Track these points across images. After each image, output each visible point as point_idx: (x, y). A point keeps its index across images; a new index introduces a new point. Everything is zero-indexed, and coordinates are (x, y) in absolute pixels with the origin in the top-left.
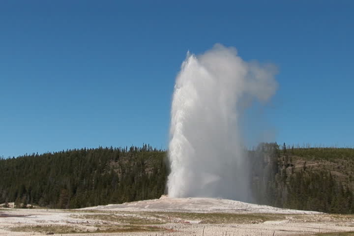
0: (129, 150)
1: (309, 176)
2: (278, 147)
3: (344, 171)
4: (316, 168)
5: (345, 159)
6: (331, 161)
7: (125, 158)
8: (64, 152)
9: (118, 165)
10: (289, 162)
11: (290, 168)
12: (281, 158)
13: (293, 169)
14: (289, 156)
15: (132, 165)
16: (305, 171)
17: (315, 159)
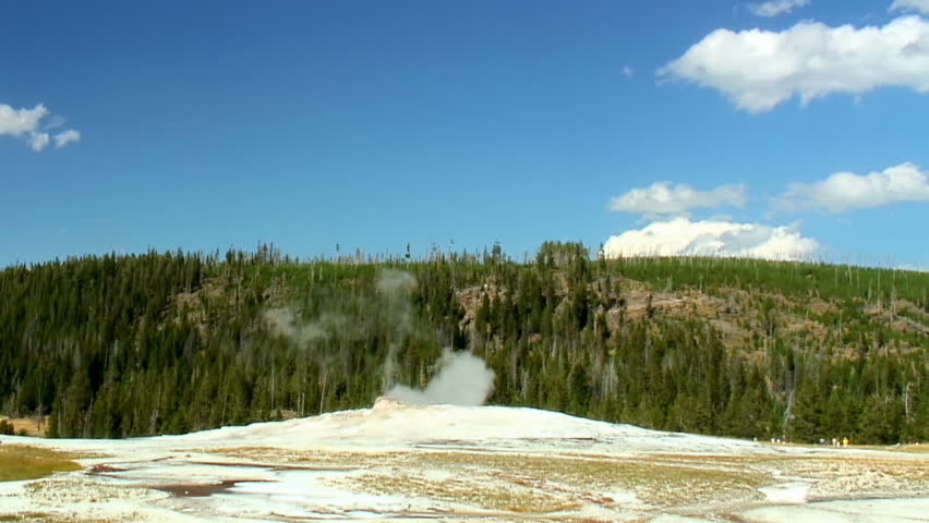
0: (223, 258)
1: (661, 333)
2: (586, 254)
3: (741, 320)
4: (676, 310)
5: (743, 288)
6: (711, 293)
7: (216, 281)
8: (57, 264)
9: (197, 301)
10: (613, 295)
11: (614, 311)
12: (595, 286)
13: (621, 313)
14: (613, 280)
15: (233, 302)
16: (651, 320)
17: (674, 289)
